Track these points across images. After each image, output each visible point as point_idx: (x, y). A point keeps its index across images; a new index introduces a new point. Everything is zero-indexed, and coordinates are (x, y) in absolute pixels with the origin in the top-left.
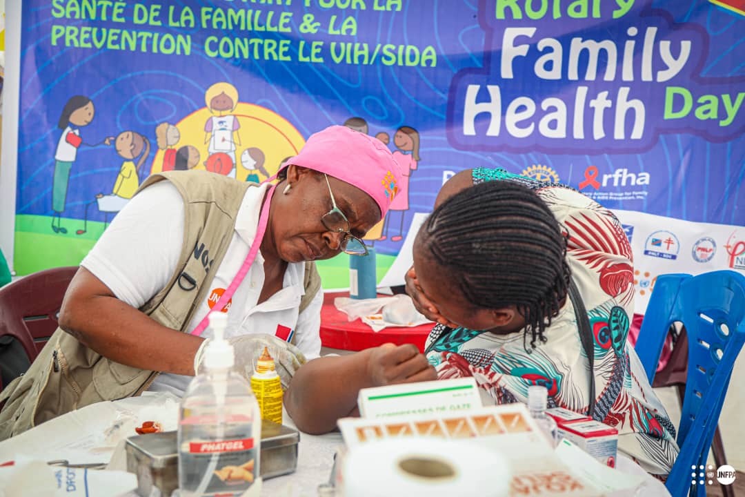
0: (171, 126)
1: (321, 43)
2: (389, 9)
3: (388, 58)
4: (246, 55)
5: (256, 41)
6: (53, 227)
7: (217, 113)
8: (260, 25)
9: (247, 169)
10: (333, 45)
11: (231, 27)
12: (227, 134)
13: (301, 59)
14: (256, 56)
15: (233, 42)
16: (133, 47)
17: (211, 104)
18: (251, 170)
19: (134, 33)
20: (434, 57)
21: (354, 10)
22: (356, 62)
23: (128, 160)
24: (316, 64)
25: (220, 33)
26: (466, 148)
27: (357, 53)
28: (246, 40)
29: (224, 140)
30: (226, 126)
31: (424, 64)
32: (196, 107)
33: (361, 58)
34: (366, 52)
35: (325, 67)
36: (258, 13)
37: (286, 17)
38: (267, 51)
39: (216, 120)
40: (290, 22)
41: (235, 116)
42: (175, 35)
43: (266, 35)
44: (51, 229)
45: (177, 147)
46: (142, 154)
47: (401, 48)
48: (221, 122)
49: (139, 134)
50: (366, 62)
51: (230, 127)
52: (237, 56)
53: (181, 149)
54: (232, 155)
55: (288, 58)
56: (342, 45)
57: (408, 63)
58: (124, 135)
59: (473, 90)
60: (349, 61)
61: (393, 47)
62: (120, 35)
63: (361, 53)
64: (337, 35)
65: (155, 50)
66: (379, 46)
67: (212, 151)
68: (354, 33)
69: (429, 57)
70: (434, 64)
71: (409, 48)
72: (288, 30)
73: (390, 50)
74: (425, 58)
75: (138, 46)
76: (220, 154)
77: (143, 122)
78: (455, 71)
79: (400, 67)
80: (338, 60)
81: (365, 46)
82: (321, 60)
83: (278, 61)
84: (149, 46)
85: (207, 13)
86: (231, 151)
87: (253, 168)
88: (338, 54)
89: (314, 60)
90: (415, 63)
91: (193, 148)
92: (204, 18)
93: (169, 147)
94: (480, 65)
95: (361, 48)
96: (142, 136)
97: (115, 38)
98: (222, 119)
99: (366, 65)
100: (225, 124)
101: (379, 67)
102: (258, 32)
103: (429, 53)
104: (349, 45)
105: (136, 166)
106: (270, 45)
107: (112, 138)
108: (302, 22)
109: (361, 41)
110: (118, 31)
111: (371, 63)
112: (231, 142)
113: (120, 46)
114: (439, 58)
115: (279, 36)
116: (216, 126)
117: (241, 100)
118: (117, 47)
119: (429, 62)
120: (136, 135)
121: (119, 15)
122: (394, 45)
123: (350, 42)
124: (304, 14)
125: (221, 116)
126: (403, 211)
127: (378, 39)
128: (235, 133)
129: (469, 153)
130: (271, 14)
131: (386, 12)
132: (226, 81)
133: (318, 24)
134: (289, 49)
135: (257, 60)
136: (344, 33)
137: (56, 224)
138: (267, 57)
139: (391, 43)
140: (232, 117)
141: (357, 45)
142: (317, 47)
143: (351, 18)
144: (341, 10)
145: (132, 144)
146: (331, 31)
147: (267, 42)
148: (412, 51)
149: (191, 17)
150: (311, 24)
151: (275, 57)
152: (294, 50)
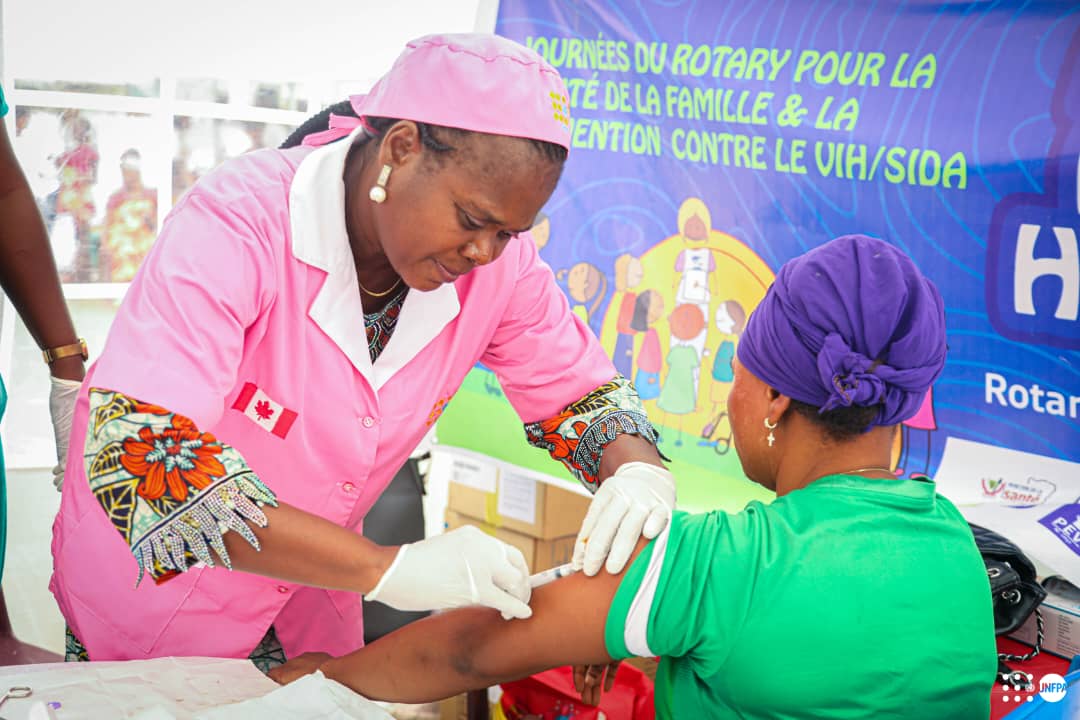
0: (634, 260)
1: (803, 143)
2: (913, 84)
3: (894, 172)
4: (715, 160)
5: (726, 137)
6: (487, 386)
7: (691, 243)
8: (731, 112)
9: (721, 333)
10: (819, 146)
11: (698, 116)
12: (701, 277)
13: (779, 167)
14: (726, 161)
15: (701, 137)
16: (602, 146)
17: (686, 230)
18: (727, 335)
19: (605, 123)
20: (962, 172)
21: (861, 87)
22: (850, 175)
23: (579, 304)
24: (797, 176)
25: (686, 125)
26: (1022, 336)
27: (851, 161)
28: (714, 135)
29: (696, 285)
30: (701, 264)
31: (947, 184)
32: (667, 233)
33: (856, 168)
34: (862, 160)
35: (808, 181)
36: (730, 93)
37: (764, 100)
38: (739, 152)
39: (689, 254)
40: (767, 108)
41: (710, 249)
42: (644, 125)
43: (737, 128)
44: (483, 388)
45: (638, 291)
46: (595, 297)
47: (915, 153)
48: (695, 258)
49: (596, 267)
50: (862, 176)
51: (705, 267)
52: (705, 160)
53: (642, 295)
54: (704, 308)
55: (763, 166)
56: (831, 146)
57: (924, 181)
58: (578, 268)
59: (1028, 234)
60: (839, 174)
61: (902, 152)
62: (589, 128)
63: (856, 160)
64: (827, 131)
65: (626, 149)
66: (882, 149)
67: (681, 300)
68: (850, 127)
69: (955, 172)
70: (962, 185)
71: (928, 154)
72: (763, 121)
73: (897, 157)
74: (949, 172)
75: (609, 143)
76: (688, 306)
77: (602, 252)
78: (998, 199)
79: (912, 186)
80: (825, 171)
81: (863, 149)
82: (803, 170)
83: (751, 169)
84: (620, 143)
85: (673, 95)
86: (704, 302)
87: (729, 331)
88: (825, 162)
89: (796, 169)
90: (934, 182)
91: (657, 294)
92: (670, 101)
93: (629, 290)
94: (1039, 190)
95: (856, 153)
96: (599, 270)
97: (583, 131)
98: (697, 253)
99: (862, 181)
100: (700, 261)
101: (881, 185)
102: (730, 124)
103: (956, 165)
104: (841, 146)
105: (588, 311)
106: (742, 144)
107: (565, 271)
108: (783, 106)
109: (857, 142)
110: (586, 122)
111: (870, 178)
112: (706, 289)
113: (587, 144)
114: (971, 171)
115: (751, 130)
116: (689, 263)
117: (715, 227)
118: (583, 144)
119: (955, 179)
120: (593, 269)
121: (592, 99)
122: (906, 148)
123: (842, 141)
124: (789, 93)
125: (696, 249)
126: (929, 431)
127: (883, 139)
128: (711, 275)
129: (1025, 346)
130: (745, 94)
131: (908, 90)
132: (696, 196)
133: (804, 111)
134: (765, 151)
135: (727, 167)
136: (837, 127)
137: (490, 382)
138: (738, 163)
139: (902, 146)
140: (707, 252)
141: (851, 148)
142: (799, 148)
143: (853, 102)
144: (842, 87)
145: (587, 281)
146: (820, 124)
147: (739, 138)
148: (931, 161)
149: (657, 101)
150: (795, 111)
151: (748, 164)
152: (770, 151)
